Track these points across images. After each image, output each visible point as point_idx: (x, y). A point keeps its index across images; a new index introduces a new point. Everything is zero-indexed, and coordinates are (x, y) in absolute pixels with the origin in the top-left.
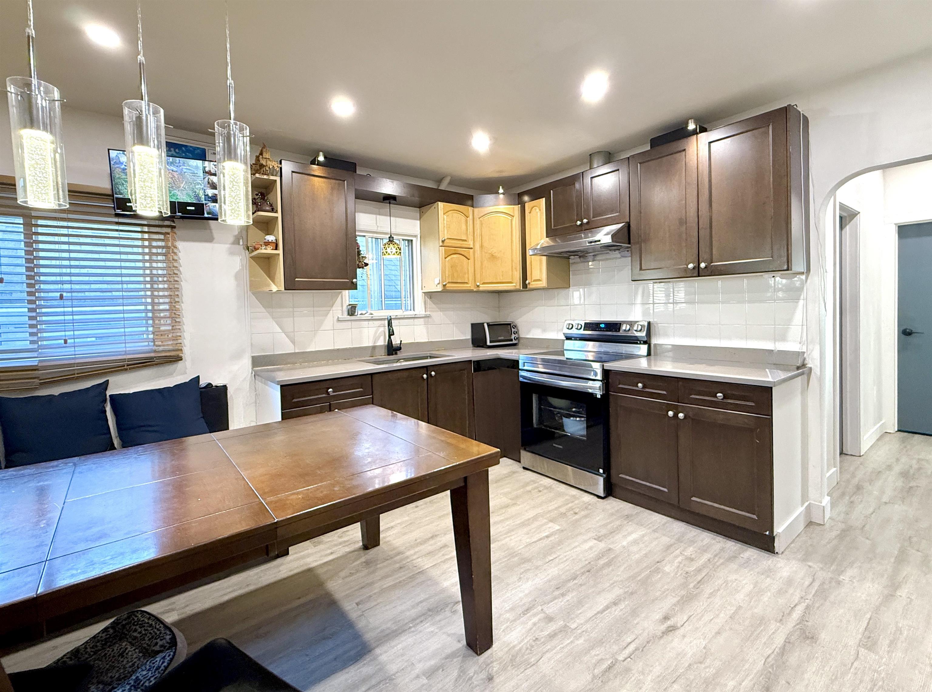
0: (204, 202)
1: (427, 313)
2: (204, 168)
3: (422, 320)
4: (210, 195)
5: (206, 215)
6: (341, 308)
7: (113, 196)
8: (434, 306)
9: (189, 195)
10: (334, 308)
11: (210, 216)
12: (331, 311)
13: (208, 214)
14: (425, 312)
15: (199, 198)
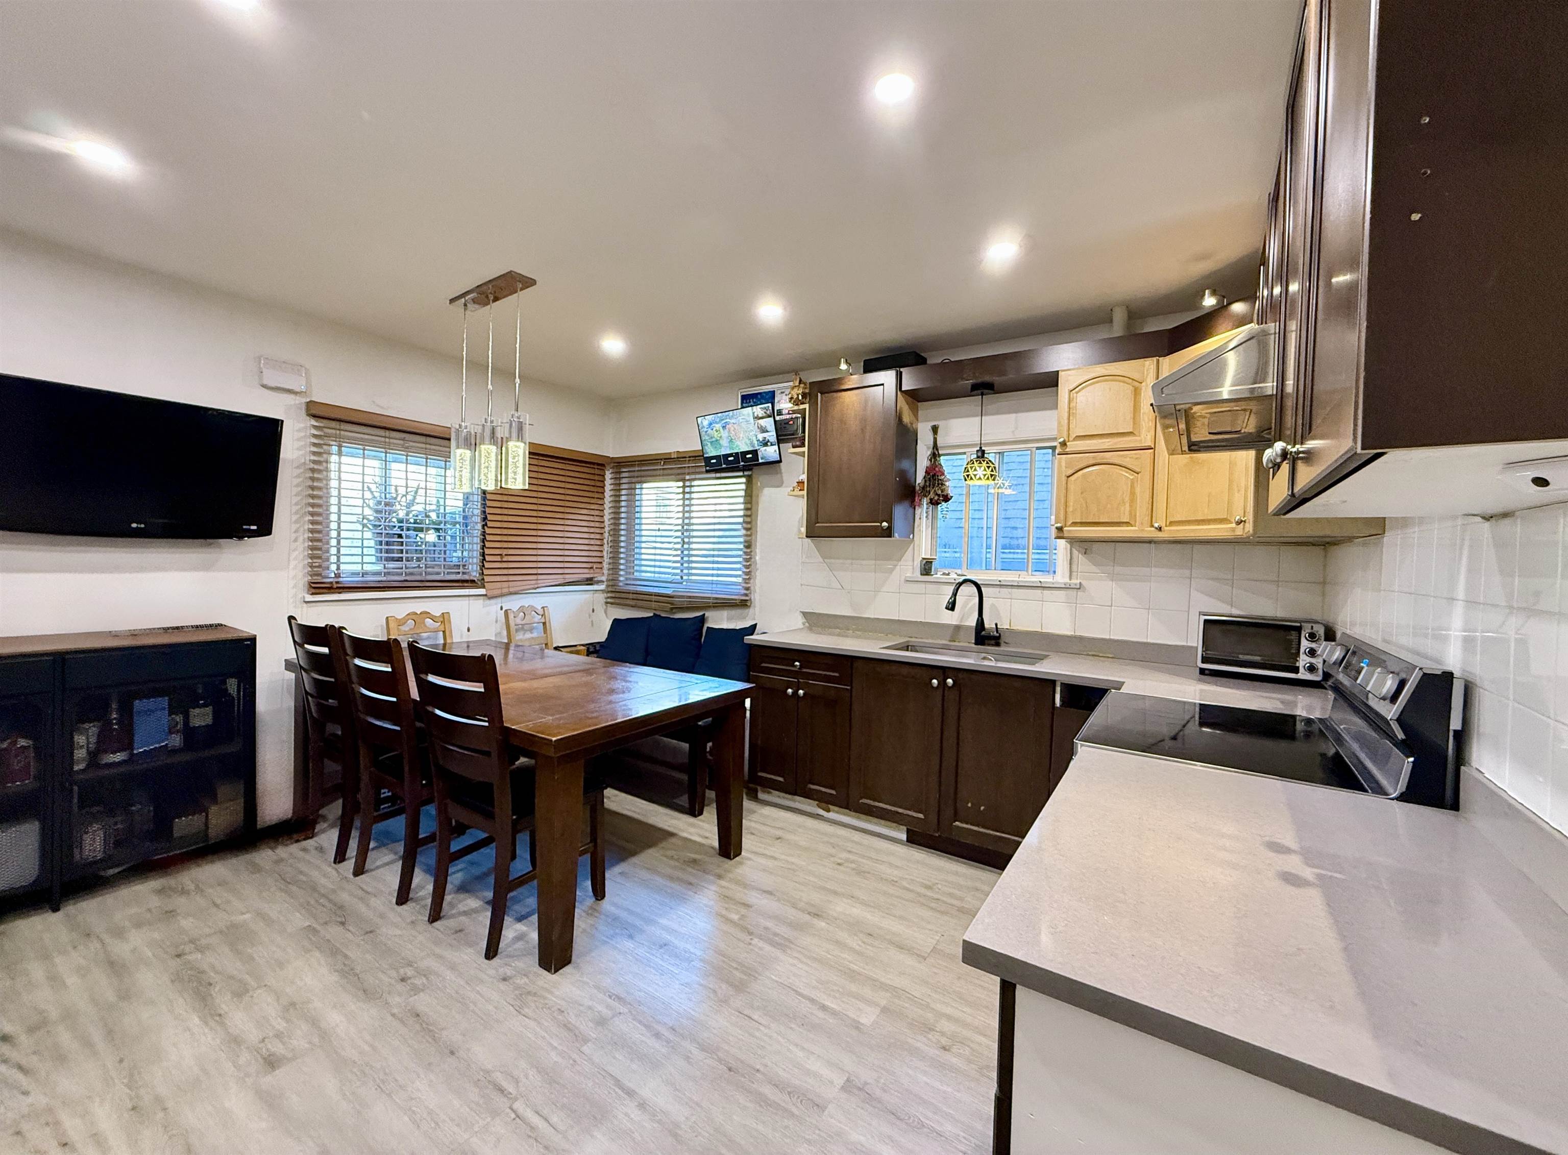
0: (757, 448)
1: (1074, 581)
2: (754, 413)
3: (1062, 592)
4: (761, 440)
5: (760, 461)
6: (911, 563)
7: (703, 456)
8: (1094, 568)
9: (747, 444)
10: (902, 563)
11: (763, 461)
12: (898, 567)
13: (762, 459)
14: (1070, 579)
15: (752, 444)
